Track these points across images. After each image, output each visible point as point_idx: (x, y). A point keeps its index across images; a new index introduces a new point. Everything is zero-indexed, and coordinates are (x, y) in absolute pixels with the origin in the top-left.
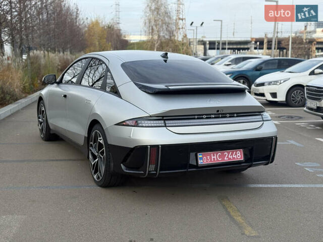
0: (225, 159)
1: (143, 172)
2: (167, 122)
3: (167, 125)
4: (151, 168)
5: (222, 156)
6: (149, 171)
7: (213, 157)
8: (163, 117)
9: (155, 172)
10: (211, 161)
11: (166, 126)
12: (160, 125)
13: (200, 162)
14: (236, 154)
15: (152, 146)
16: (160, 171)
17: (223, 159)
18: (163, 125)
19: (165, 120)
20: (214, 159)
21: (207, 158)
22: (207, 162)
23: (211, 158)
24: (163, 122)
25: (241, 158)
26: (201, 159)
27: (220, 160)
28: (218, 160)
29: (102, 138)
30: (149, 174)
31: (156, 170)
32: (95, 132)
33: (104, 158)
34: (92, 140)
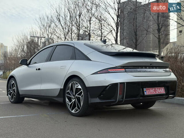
0: (157, 92)
3: (127, 71)
4: (119, 97)
6: (119, 99)
8: (123, 67)
10: (150, 93)
12: (123, 71)
13: (145, 93)
14: (161, 90)
15: (120, 83)
16: (125, 98)
18: (125, 71)
19: (125, 68)
20: (152, 92)
21: (148, 91)
22: (148, 93)
23: (150, 91)
24: (124, 69)
25: (164, 92)
26: (146, 91)
28: (153, 93)
29: (79, 85)
30: (118, 101)
31: (123, 99)
32: (72, 83)
33: (82, 96)
34: (68, 89)
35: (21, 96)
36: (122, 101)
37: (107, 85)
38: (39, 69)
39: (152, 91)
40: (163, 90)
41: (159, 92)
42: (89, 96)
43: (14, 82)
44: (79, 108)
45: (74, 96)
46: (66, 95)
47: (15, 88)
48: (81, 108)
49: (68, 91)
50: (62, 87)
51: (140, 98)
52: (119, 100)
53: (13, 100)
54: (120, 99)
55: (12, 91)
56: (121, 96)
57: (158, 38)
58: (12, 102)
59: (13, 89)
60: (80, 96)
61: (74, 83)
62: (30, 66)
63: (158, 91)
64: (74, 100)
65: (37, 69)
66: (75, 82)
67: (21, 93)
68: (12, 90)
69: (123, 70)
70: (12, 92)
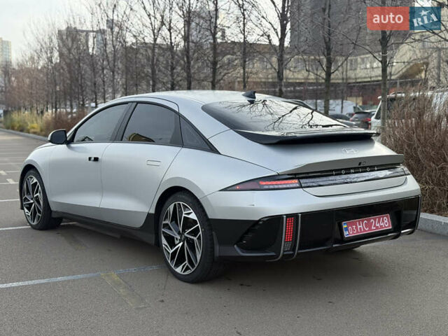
1: (273, 254)
2: (302, 181)
3: (303, 185)
4: (285, 247)
5: (369, 225)
6: (284, 251)
7: (359, 227)
8: (295, 174)
9: (291, 252)
11: (301, 187)
12: (294, 185)
13: (346, 234)
14: (383, 221)
15: (288, 216)
16: (299, 249)
17: (370, 229)
18: (298, 185)
19: (299, 178)
20: (360, 229)
21: (353, 228)
22: (353, 233)
23: (356, 228)
24: (297, 181)
25: (389, 226)
26: (347, 229)
27: (367, 231)
28: (365, 231)
29: (192, 211)
30: (283, 255)
31: (294, 249)
32: (175, 205)
33: (199, 238)
34: (166, 218)
35: (54, 216)
36: (293, 255)
37: (257, 219)
38: (96, 159)
39: (361, 226)
40: (386, 221)
41: (377, 228)
42: (215, 241)
43: (35, 180)
44: (193, 266)
45: (179, 233)
46: (163, 230)
47: (38, 194)
48: (196, 266)
49: (167, 222)
50: (153, 211)
51: (334, 246)
52: (285, 253)
53: (35, 223)
54: (288, 251)
55: (32, 201)
56: (289, 245)
57: (381, 62)
58: (34, 227)
59: (35, 196)
60: (195, 239)
61: (179, 204)
62: (72, 145)
63: (375, 226)
64: (182, 243)
65: (90, 159)
66: (181, 203)
67: (53, 208)
68: (32, 199)
69: (295, 182)
70: (32, 204)
